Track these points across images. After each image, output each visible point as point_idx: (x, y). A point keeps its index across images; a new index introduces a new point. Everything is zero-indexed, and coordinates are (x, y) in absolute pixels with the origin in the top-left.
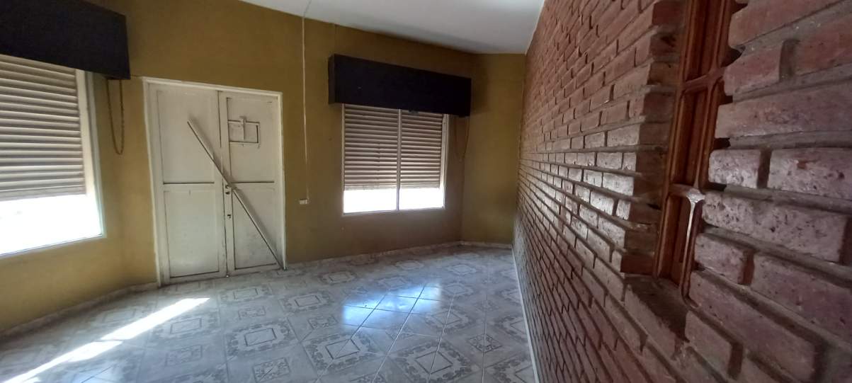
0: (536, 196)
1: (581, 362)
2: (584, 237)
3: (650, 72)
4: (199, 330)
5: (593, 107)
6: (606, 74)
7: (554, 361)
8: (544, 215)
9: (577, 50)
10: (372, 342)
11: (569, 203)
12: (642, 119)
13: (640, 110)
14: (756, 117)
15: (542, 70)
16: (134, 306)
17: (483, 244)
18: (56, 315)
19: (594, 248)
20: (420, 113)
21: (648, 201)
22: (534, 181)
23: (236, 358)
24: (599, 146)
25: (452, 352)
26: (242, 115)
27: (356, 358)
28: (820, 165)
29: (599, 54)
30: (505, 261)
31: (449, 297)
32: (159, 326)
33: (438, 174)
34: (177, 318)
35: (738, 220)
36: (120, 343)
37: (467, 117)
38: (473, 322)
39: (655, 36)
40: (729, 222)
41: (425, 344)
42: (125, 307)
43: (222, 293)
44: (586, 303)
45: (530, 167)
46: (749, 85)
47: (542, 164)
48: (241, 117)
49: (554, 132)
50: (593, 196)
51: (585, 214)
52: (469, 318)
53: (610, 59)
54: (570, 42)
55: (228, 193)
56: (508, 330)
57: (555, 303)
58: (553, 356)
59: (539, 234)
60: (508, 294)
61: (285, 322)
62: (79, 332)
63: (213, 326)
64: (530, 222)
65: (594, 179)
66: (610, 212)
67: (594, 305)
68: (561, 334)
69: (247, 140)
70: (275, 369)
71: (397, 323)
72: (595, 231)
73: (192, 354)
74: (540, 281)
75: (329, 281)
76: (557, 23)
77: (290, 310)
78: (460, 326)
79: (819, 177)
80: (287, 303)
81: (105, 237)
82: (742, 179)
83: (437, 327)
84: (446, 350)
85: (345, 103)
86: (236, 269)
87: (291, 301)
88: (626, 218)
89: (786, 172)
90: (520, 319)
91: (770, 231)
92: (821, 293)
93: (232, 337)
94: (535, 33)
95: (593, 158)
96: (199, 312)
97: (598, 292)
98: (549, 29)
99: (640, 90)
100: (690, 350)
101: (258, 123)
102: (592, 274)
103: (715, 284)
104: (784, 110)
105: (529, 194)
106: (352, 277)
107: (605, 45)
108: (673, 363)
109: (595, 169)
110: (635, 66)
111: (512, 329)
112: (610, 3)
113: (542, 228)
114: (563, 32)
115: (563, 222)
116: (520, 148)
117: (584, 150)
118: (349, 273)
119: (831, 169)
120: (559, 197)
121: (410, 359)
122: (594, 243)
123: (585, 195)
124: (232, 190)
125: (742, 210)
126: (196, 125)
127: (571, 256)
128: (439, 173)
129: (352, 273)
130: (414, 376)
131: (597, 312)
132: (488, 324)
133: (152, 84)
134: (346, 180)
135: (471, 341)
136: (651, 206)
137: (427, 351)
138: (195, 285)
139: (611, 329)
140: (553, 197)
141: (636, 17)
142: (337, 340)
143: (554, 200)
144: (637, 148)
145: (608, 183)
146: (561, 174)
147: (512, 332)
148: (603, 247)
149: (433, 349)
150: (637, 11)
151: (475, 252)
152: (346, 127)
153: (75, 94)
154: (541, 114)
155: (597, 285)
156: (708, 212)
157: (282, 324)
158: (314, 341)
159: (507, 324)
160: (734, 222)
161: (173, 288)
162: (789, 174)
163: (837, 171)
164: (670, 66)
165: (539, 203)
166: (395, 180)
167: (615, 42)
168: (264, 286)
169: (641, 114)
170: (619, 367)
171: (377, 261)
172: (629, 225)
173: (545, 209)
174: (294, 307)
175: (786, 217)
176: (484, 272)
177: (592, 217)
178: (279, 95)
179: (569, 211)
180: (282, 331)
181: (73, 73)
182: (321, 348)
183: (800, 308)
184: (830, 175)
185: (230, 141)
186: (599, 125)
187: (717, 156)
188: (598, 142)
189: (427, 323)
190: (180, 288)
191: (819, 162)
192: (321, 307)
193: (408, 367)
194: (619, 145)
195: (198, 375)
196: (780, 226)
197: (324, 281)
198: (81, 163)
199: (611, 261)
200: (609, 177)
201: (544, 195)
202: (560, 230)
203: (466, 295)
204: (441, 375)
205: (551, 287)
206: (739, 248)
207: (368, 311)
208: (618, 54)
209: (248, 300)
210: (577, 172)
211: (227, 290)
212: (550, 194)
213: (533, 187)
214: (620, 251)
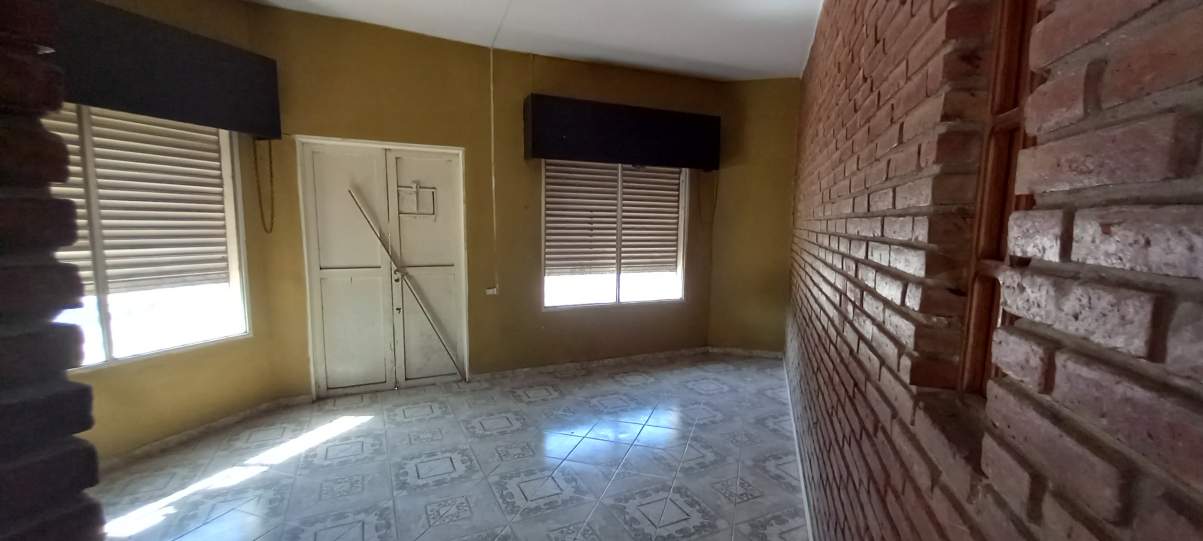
0: (813, 281)
1: (865, 517)
2: (868, 336)
3: (945, 105)
4: (359, 457)
5: (880, 153)
6: (895, 106)
7: (834, 517)
8: (822, 308)
9: (861, 72)
10: (579, 481)
11: (851, 291)
12: (936, 169)
13: (932, 157)
14: (1059, 165)
15: (820, 101)
16: (283, 423)
17: (739, 351)
18: (194, 432)
19: (880, 352)
20: (648, 168)
21: (949, 285)
22: (810, 259)
23: (405, 493)
24: (885, 208)
25: (690, 500)
26: (414, 179)
27: (556, 502)
28: (1125, 229)
29: (886, 79)
30: (771, 375)
31: (690, 425)
32: (312, 450)
33: (674, 252)
34: (335, 439)
35: (1039, 306)
36: (265, 469)
37: (714, 171)
38: (721, 459)
39: (950, 54)
40: (1029, 310)
41: (653, 487)
42: (273, 424)
43: (389, 410)
44: (871, 430)
45: (805, 240)
46: (1051, 124)
47: (820, 236)
48: (414, 182)
49: (834, 189)
50: (878, 278)
51: (870, 305)
52: (716, 453)
53: (898, 85)
54: (853, 61)
55: (397, 280)
56: (772, 474)
57: (835, 433)
58: (832, 509)
59: (816, 336)
60: (775, 423)
61: (466, 449)
62: (220, 453)
63: (377, 452)
64: (805, 320)
65: (880, 256)
66: (898, 301)
67: (880, 434)
68: (841, 477)
69: (422, 211)
70: (454, 510)
71: (616, 459)
72: (881, 327)
73: (352, 485)
74: (816, 403)
75: (525, 398)
76: (837, 35)
77: (474, 435)
78: (702, 465)
79: (1124, 245)
80: (469, 426)
81: (251, 336)
82: (1044, 249)
83: (670, 466)
84: (681, 496)
85: (546, 157)
86: (406, 379)
87: (475, 422)
88: (917, 309)
89: (1089, 239)
90: (790, 458)
91: (1073, 319)
92: (1127, 400)
93: (401, 466)
94: (812, 47)
95: (879, 225)
96: (362, 434)
97: (884, 413)
98: (828, 42)
99: (934, 128)
100: (989, 488)
101: (434, 188)
102: (879, 390)
103: (1014, 395)
104: (1087, 156)
105: (803, 278)
106: (556, 394)
107: (893, 67)
108: (970, 508)
109: (883, 240)
110: (928, 96)
111: (778, 472)
112: (899, 8)
113: (820, 328)
114: (845, 47)
115: (844, 317)
116: (793, 214)
117: (869, 214)
118: (550, 389)
119: (1137, 233)
120: (839, 282)
121: (631, 507)
122: (880, 345)
123: (869, 277)
124: (403, 276)
125: (1044, 292)
126: (359, 193)
127: (853, 365)
128: (676, 251)
129: (555, 387)
130: (635, 530)
131: (883, 443)
132: (743, 462)
133: (307, 143)
134: (547, 262)
135: (719, 486)
136: (951, 291)
137: (655, 497)
138: (357, 399)
139: (898, 466)
140: (833, 281)
141: (928, 29)
142: (532, 477)
143: (833, 286)
144: (932, 209)
145: (896, 259)
146: (843, 249)
147: (778, 477)
148: (890, 350)
149: (662, 495)
150: (929, 20)
151: (727, 362)
152: (547, 190)
153: (219, 160)
154: (820, 162)
155: (884, 405)
156: (1006, 296)
157: (463, 452)
158: (503, 477)
159: (771, 465)
160: (1034, 310)
161: (330, 402)
162: (1093, 241)
163: (1143, 235)
164: (973, 95)
165: (815, 291)
166: (614, 261)
167: (904, 63)
168: (441, 403)
169: (935, 162)
170: (908, 518)
171: (589, 373)
172: (921, 318)
173: (823, 299)
174: (479, 431)
175: (1090, 299)
176: (741, 390)
177: (877, 308)
178: (460, 152)
179: (851, 300)
180: (463, 462)
181: (217, 134)
182: (512, 485)
183: (1104, 421)
184: (1136, 242)
185: (400, 213)
186: (887, 179)
187: (1017, 219)
188: (883, 204)
189: (655, 459)
190: (339, 402)
191: (1124, 225)
192: (513, 432)
193: (627, 517)
194: (909, 207)
195: (359, 513)
196: (1083, 312)
197: (519, 399)
198: (224, 244)
199: (899, 370)
200: (898, 252)
201: (821, 279)
202: (841, 329)
203: (713, 422)
204: (672, 529)
205: (830, 411)
206: (1039, 344)
207: (575, 441)
208: (908, 79)
209: (420, 420)
210: (860, 247)
211: (397, 406)
212: (829, 278)
213: (809, 269)
214: (910, 356)
